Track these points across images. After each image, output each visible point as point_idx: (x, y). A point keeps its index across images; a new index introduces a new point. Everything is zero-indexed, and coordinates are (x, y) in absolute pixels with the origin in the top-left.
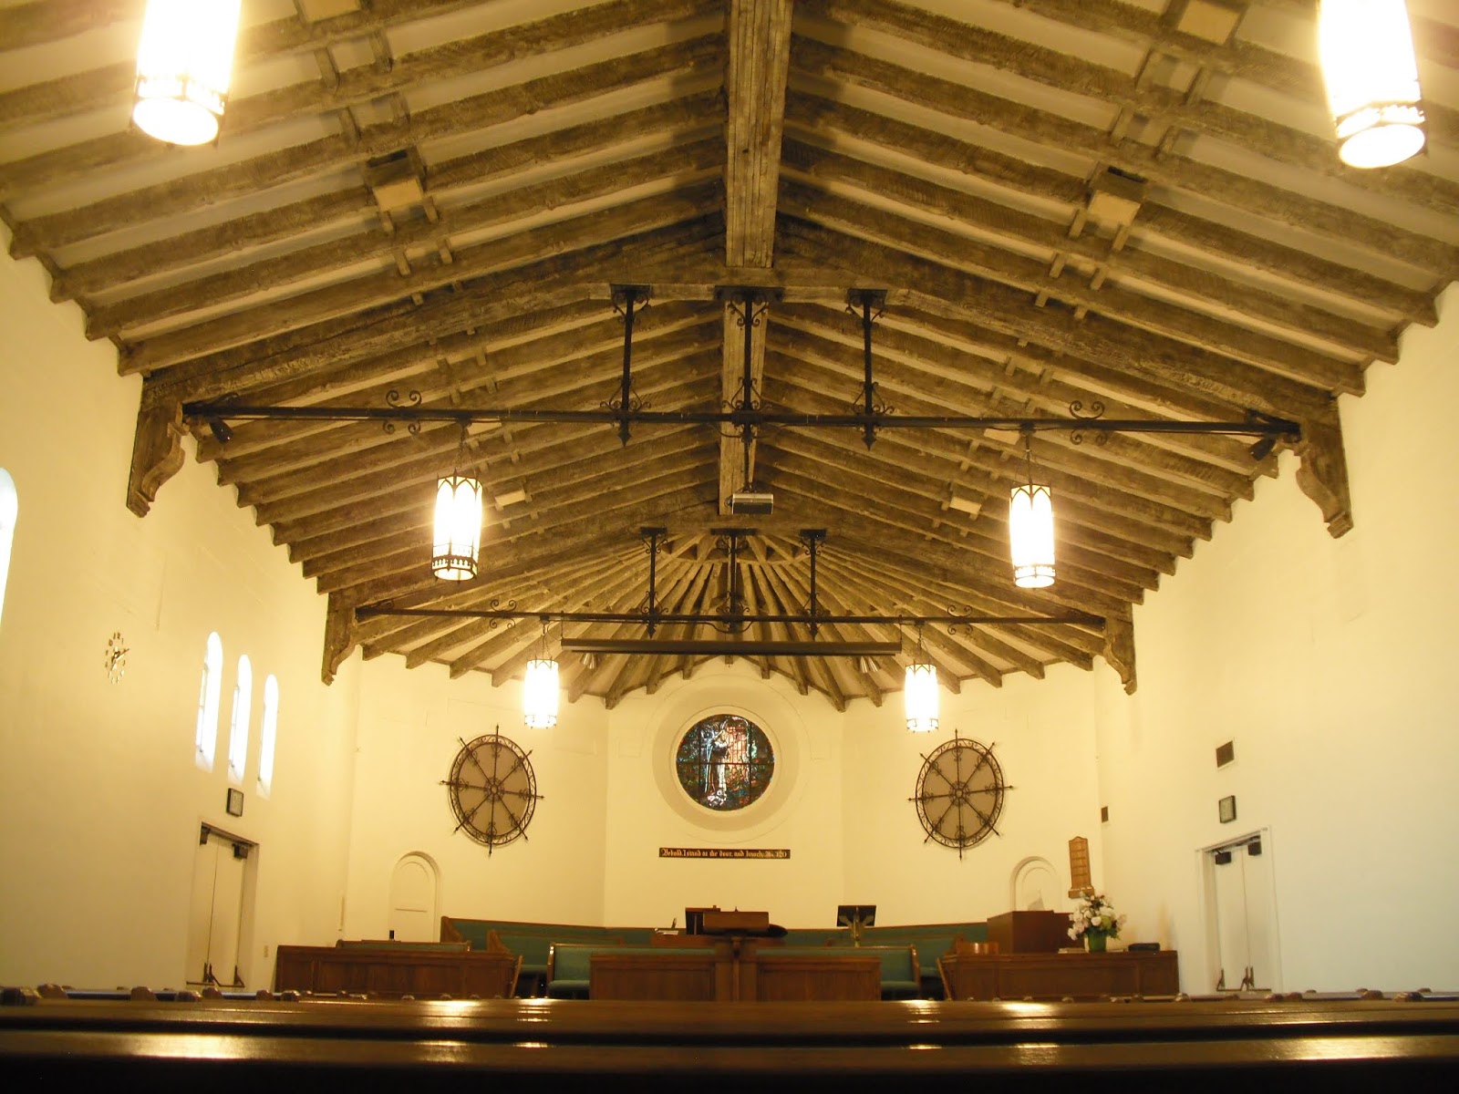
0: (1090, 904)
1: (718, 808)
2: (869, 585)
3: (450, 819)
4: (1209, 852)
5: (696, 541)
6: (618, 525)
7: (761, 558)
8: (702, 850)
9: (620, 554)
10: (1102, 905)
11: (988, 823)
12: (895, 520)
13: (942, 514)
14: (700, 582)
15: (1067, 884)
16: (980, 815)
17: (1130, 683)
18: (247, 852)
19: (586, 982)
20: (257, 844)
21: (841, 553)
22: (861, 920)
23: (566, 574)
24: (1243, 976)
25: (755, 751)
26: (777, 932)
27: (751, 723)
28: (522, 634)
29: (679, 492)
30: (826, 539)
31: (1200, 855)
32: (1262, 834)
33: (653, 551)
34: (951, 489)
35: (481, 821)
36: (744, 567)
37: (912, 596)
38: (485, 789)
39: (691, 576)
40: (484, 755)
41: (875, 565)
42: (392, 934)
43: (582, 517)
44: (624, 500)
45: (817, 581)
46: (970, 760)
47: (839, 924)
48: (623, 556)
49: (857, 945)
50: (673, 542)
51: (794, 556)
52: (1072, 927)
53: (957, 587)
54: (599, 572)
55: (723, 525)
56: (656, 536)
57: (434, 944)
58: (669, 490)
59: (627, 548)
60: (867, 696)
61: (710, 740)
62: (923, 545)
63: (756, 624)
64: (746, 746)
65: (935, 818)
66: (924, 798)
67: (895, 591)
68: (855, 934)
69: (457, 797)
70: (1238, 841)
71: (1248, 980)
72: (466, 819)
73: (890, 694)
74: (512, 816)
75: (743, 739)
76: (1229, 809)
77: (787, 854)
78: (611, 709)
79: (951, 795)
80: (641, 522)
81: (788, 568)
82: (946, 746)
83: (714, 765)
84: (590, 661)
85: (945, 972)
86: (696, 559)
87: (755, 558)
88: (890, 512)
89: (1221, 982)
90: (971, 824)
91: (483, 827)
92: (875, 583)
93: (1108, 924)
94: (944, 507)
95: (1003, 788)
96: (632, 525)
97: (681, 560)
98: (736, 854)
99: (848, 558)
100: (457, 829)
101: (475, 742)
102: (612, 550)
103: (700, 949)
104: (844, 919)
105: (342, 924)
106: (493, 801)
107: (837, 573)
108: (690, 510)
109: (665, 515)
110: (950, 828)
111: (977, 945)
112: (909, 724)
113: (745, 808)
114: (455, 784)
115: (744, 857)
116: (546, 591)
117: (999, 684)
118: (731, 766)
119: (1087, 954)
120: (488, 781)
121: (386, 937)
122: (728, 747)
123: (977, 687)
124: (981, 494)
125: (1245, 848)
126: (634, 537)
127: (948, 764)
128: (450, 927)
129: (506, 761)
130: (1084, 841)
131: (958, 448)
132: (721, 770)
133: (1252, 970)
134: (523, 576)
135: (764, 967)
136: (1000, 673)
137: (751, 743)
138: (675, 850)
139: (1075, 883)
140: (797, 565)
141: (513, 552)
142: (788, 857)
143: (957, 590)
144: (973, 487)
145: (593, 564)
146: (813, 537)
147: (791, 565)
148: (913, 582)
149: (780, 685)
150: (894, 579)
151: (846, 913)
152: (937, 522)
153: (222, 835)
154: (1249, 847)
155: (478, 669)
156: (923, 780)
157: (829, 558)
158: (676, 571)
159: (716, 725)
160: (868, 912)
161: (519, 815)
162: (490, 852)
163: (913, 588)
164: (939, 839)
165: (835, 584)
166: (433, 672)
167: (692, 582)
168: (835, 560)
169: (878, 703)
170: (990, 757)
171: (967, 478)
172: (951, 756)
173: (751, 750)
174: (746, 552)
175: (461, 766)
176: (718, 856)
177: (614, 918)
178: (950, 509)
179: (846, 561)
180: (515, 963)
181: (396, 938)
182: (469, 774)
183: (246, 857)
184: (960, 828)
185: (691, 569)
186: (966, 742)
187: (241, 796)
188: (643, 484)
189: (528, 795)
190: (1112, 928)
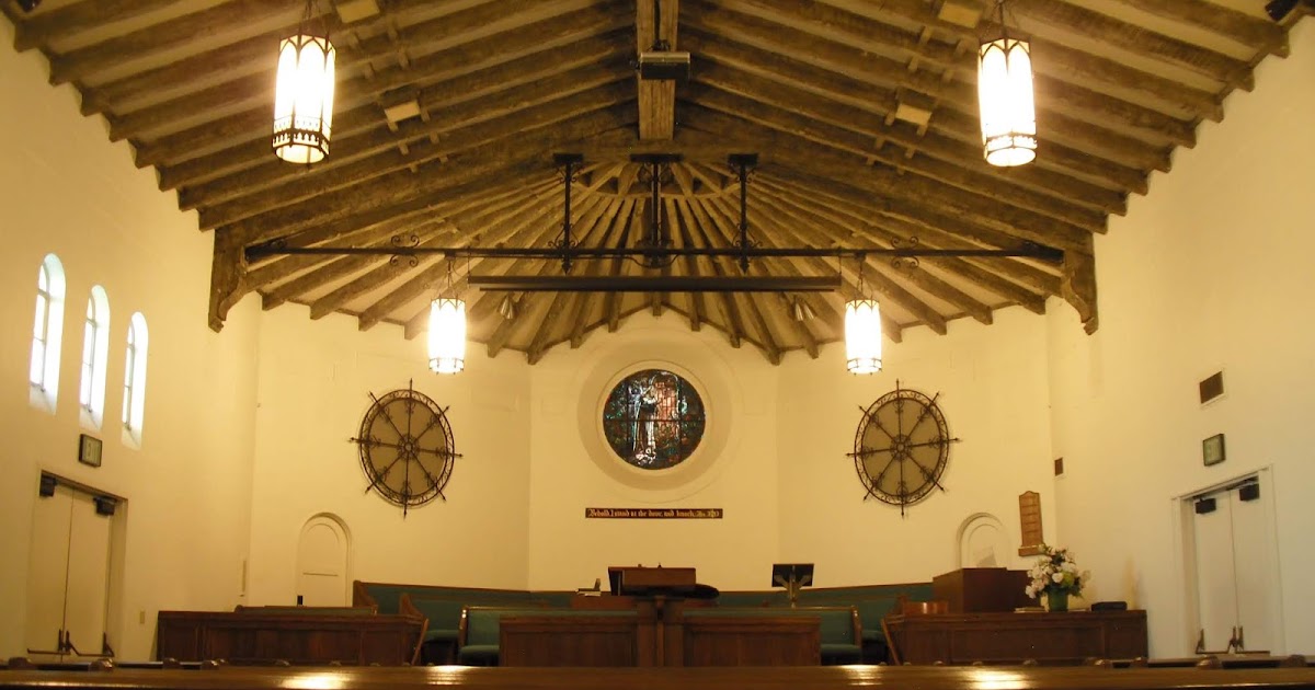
0: (1050, 559)
1: (647, 466)
2: (803, 220)
3: (361, 479)
4: (1186, 500)
5: (616, 172)
6: (531, 151)
7: (688, 192)
8: (630, 510)
9: (533, 186)
10: (1064, 560)
11: (932, 478)
12: (833, 141)
13: (884, 129)
14: (622, 220)
15: (1017, 542)
16: (923, 470)
17: (1090, 322)
18: (113, 507)
19: (495, 647)
20: (126, 500)
21: (774, 182)
22: (798, 580)
23: (476, 210)
24: (1230, 636)
25: (685, 407)
26: (708, 593)
27: (680, 378)
28: (433, 280)
29: (596, 111)
30: (758, 165)
31: (1177, 504)
32: (1261, 475)
33: (568, 180)
34: (897, 97)
35: (396, 481)
36: (669, 203)
37: (851, 232)
38: (399, 447)
39: (612, 212)
40: (396, 410)
41: (812, 194)
42: (300, 599)
43: (488, 141)
44: (534, 121)
45: (748, 216)
46: (912, 411)
47: (775, 584)
48: (536, 188)
49: (793, 606)
50: (591, 173)
51: (723, 187)
52: (1030, 585)
53: (900, 217)
54: (513, 207)
55: (644, 150)
56: (569, 163)
57: (346, 608)
58: (584, 110)
59: (540, 179)
60: (802, 347)
61: (638, 396)
62: (865, 171)
63: (682, 258)
64: (676, 402)
65: (875, 473)
66: (863, 453)
67: (832, 226)
68: (792, 595)
69: (368, 454)
70: (1226, 485)
71: (1236, 642)
72: (378, 479)
73: (827, 345)
74: (428, 476)
75: (673, 395)
76: (1216, 449)
77: (719, 513)
78: (534, 363)
79: (891, 449)
80: (555, 147)
81: (716, 202)
82: (887, 398)
83: (643, 422)
84: (508, 310)
85: (891, 634)
86: (617, 193)
87: (681, 193)
88: (828, 131)
89: (1201, 644)
90: (914, 479)
91: (396, 485)
92: (811, 217)
93: (1070, 580)
94: (889, 121)
95: (948, 441)
96: (544, 152)
97: (601, 194)
98: (665, 514)
99: (781, 188)
100: (369, 489)
101: (387, 398)
102: (522, 180)
103: (625, 611)
104: (779, 579)
105: (244, 589)
106: (407, 460)
107: (769, 206)
108: (607, 134)
109: (581, 141)
110: (891, 484)
111: (925, 605)
112: (850, 365)
113: (675, 466)
114: (366, 442)
115: (675, 517)
116: (455, 231)
117: (943, 331)
118: (660, 424)
119: (1044, 614)
120: (402, 438)
121: (294, 603)
122: (657, 403)
123: (921, 335)
124: (930, 100)
125: (1235, 494)
126: (547, 166)
127: (889, 417)
128: (362, 590)
129: (420, 418)
130: (1036, 496)
131: (906, 42)
132: (650, 427)
133: (1241, 630)
134: (426, 210)
135: (690, 628)
136: (945, 319)
137: (681, 399)
138: (602, 510)
139: (1025, 541)
140: (726, 198)
141: (414, 183)
142: (720, 516)
143: (899, 221)
144: (922, 91)
145: (503, 198)
146: (743, 164)
147: (721, 199)
148: (853, 214)
149: (710, 337)
150: (830, 211)
151: (782, 572)
152: (880, 140)
153: (77, 488)
154: (1241, 492)
155: (389, 320)
156: (863, 434)
157: (762, 189)
158: (595, 206)
159: (644, 380)
160: (805, 571)
161: (435, 474)
162: (405, 513)
163: (853, 221)
164: (880, 495)
165: (767, 219)
166: (340, 324)
167: (614, 221)
168: (767, 191)
169: (814, 355)
170: (934, 408)
171: (916, 81)
172: (892, 408)
173: (681, 406)
174: (671, 185)
175: (372, 422)
176: (647, 517)
177: (538, 582)
178: (898, 122)
179: (778, 191)
180: (420, 627)
181: (304, 604)
182: (381, 431)
183: (112, 513)
184: (902, 484)
185: (612, 205)
186: (909, 393)
187: (97, 445)
188: (554, 101)
189: (445, 454)
190: (1074, 585)
